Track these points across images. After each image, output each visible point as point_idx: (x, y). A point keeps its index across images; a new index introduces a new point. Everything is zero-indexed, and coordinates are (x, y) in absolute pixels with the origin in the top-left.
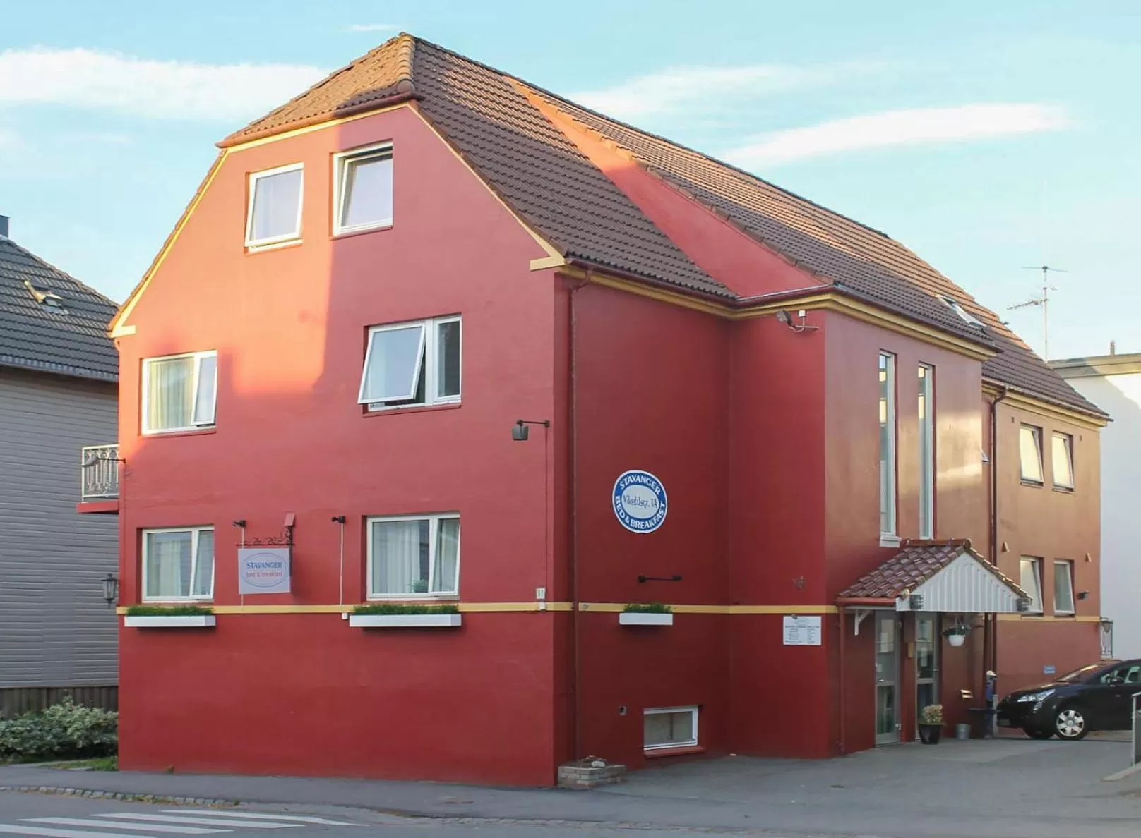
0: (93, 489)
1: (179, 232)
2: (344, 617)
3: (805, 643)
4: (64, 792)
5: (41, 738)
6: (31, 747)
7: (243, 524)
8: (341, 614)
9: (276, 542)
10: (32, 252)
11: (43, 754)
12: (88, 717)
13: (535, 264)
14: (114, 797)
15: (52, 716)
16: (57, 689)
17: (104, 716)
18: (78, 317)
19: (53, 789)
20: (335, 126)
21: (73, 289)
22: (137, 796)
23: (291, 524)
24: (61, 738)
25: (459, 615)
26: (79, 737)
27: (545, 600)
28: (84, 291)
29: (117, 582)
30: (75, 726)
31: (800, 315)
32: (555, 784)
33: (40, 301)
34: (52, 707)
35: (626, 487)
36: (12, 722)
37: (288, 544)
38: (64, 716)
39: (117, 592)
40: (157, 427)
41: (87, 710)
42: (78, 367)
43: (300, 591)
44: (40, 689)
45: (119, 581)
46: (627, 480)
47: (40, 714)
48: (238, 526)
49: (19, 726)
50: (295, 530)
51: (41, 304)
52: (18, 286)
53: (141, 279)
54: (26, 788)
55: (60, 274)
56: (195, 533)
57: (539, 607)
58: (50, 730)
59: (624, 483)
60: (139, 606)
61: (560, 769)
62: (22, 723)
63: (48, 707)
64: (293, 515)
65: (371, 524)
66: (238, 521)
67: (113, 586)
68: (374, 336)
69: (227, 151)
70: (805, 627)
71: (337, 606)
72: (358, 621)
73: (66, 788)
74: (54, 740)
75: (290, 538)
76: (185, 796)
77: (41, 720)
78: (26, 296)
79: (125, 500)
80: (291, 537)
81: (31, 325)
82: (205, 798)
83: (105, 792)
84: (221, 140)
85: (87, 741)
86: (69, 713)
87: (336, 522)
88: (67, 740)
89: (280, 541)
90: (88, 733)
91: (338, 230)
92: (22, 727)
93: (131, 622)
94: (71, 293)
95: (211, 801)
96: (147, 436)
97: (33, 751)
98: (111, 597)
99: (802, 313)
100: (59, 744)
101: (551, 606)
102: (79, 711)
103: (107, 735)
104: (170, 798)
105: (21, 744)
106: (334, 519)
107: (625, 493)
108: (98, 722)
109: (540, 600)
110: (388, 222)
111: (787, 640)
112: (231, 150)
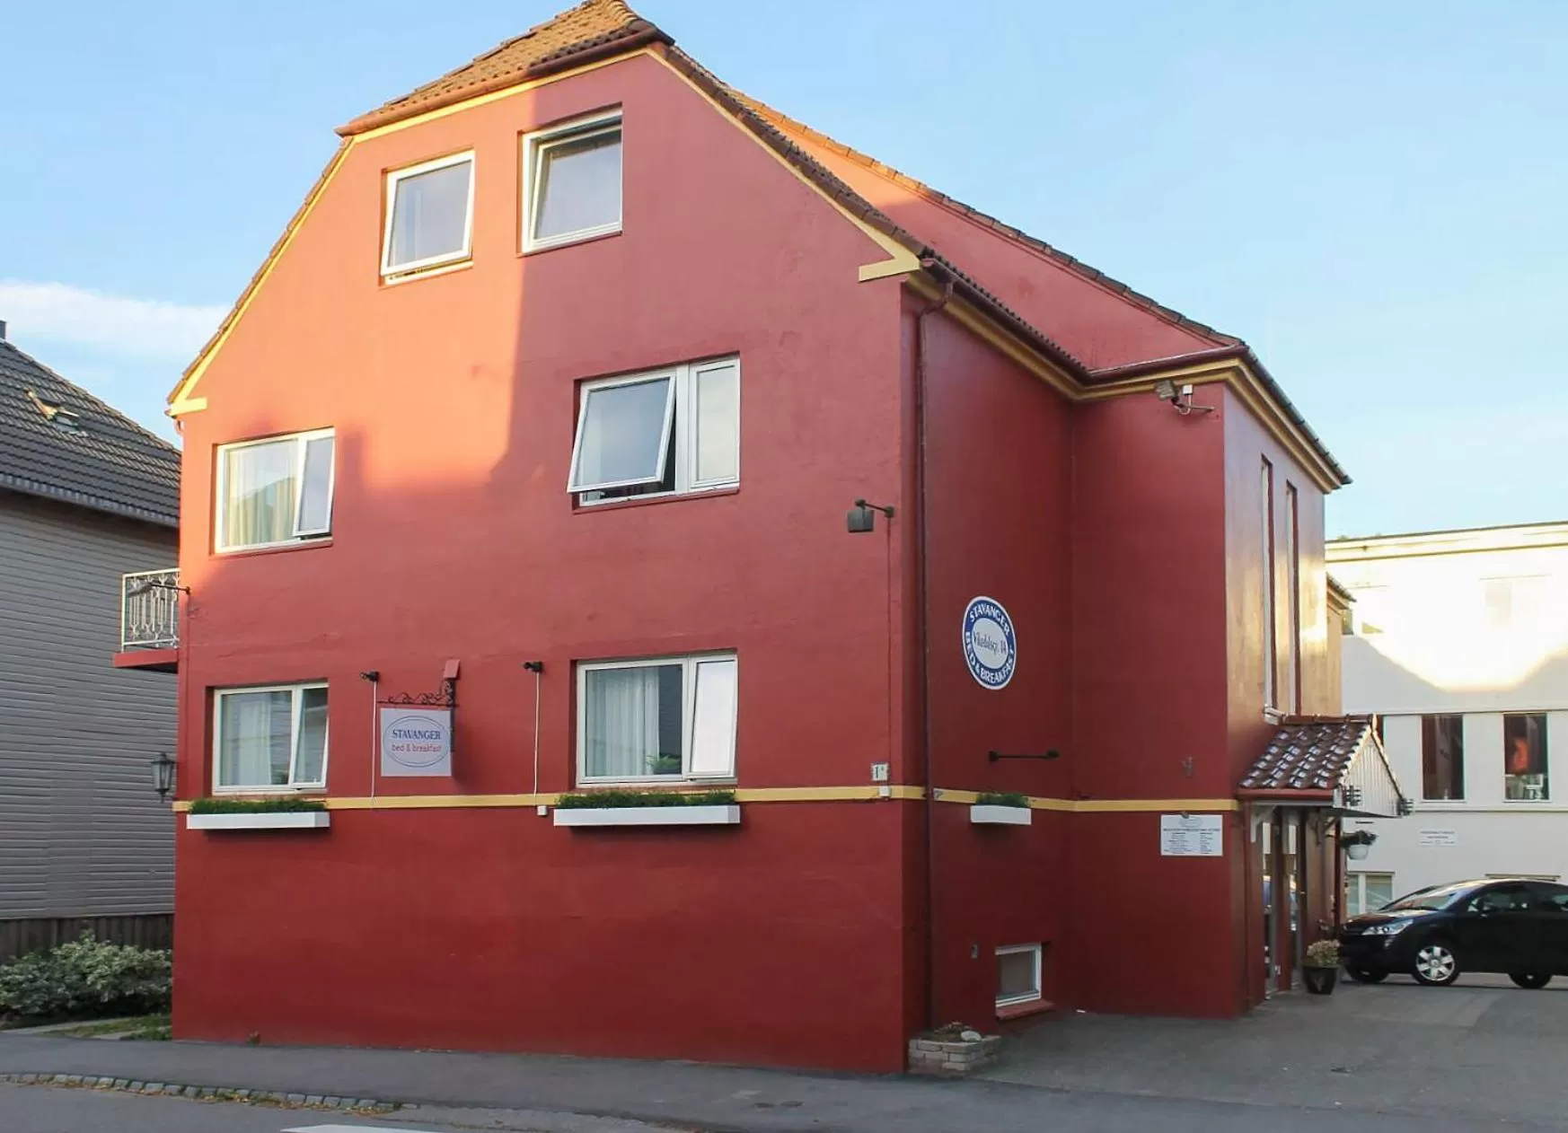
0: (138, 634)
1: (276, 260)
2: (542, 811)
3: (1197, 852)
4: (96, 1084)
5: (49, 990)
6: (34, 1003)
7: (375, 677)
8: (536, 807)
9: (432, 701)
10: (39, 361)
11: (52, 1013)
12: (117, 959)
13: (866, 272)
14: (181, 1092)
15: (66, 958)
16: (72, 920)
17: (139, 956)
18: (101, 442)
19: (77, 1078)
20: (527, 91)
21: (92, 409)
22: (220, 1090)
23: (454, 675)
24: (76, 989)
25: (738, 807)
26: (104, 987)
27: (888, 783)
28: (106, 413)
29: (175, 765)
30: (99, 971)
31: (1185, 392)
32: (905, 1070)
33: (49, 417)
34: (65, 946)
35: (976, 619)
36: (6, 968)
37: (448, 706)
38: (82, 957)
39: (174, 778)
40: (237, 543)
41: (115, 948)
42: (102, 498)
43: (467, 772)
44: (48, 920)
45: (178, 763)
46: (977, 609)
47: (47, 955)
48: (368, 680)
49: (16, 974)
50: (458, 683)
51: (51, 420)
52: (21, 397)
53: (217, 330)
54: (32, 1077)
55: (75, 391)
56: (297, 693)
57: (878, 793)
58: (63, 977)
59: (974, 614)
60: (207, 800)
61: (913, 1043)
62: (22, 969)
63: (59, 945)
64: (458, 661)
65: (584, 674)
66: (368, 673)
67: (168, 773)
68: (589, 396)
69: (352, 139)
70: (1197, 830)
71: (531, 795)
72: (563, 818)
73: (99, 1077)
74: (67, 993)
75: (451, 695)
76: (305, 1093)
77: (50, 964)
78: (31, 409)
79: (188, 648)
80: (453, 695)
81: (38, 443)
82: (341, 1097)
83: (166, 1084)
84: (344, 124)
85: (114, 992)
86: (91, 953)
87: (530, 669)
88: (86, 991)
89: (438, 700)
90: (117, 981)
91: (529, 245)
92: (21, 974)
93: (196, 822)
94: (90, 414)
95: (352, 1101)
96: (224, 555)
97: (37, 1010)
98: (166, 786)
99: (1188, 389)
100: (76, 998)
101: (899, 792)
102: (104, 950)
103: (143, 982)
104: (276, 1096)
105: (19, 999)
106: (528, 665)
107: (975, 629)
108: (130, 965)
109: (879, 783)
110: (616, 226)
111: (1167, 849)
112: (358, 138)
